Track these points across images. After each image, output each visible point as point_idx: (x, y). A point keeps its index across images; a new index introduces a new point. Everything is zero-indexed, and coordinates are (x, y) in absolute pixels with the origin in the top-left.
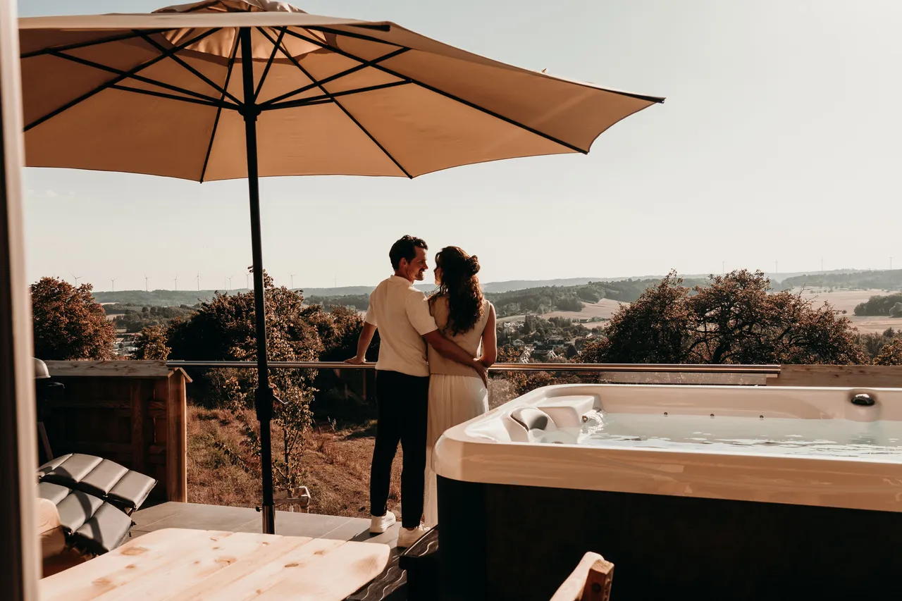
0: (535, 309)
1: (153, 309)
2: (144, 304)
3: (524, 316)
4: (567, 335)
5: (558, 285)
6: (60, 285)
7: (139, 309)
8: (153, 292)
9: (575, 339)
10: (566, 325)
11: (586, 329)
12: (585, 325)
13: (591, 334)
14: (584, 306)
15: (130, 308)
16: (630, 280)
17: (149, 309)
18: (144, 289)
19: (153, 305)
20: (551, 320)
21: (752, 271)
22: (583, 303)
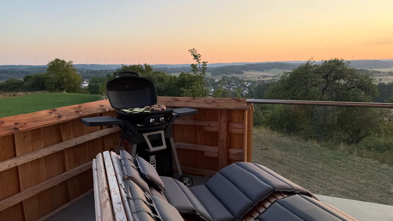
0: (226, 73)
1: (90, 71)
2: (87, 69)
3: (222, 76)
4: (238, 83)
5: (235, 65)
6: (62, 61)
7: (86, 71)
8: (90, 65)
9: (240, 84)
10: (237, 79)
11: (244, 80)
12: (244, 79)
13: (246, 82)
14: (243, 72)
15: (83, 71)
16: (260, 63)
17: (89, 71)
18: (87, 64)
19: (90, 69)
20: (232, 77)
21: (340, 59)
22: (243, 71)
